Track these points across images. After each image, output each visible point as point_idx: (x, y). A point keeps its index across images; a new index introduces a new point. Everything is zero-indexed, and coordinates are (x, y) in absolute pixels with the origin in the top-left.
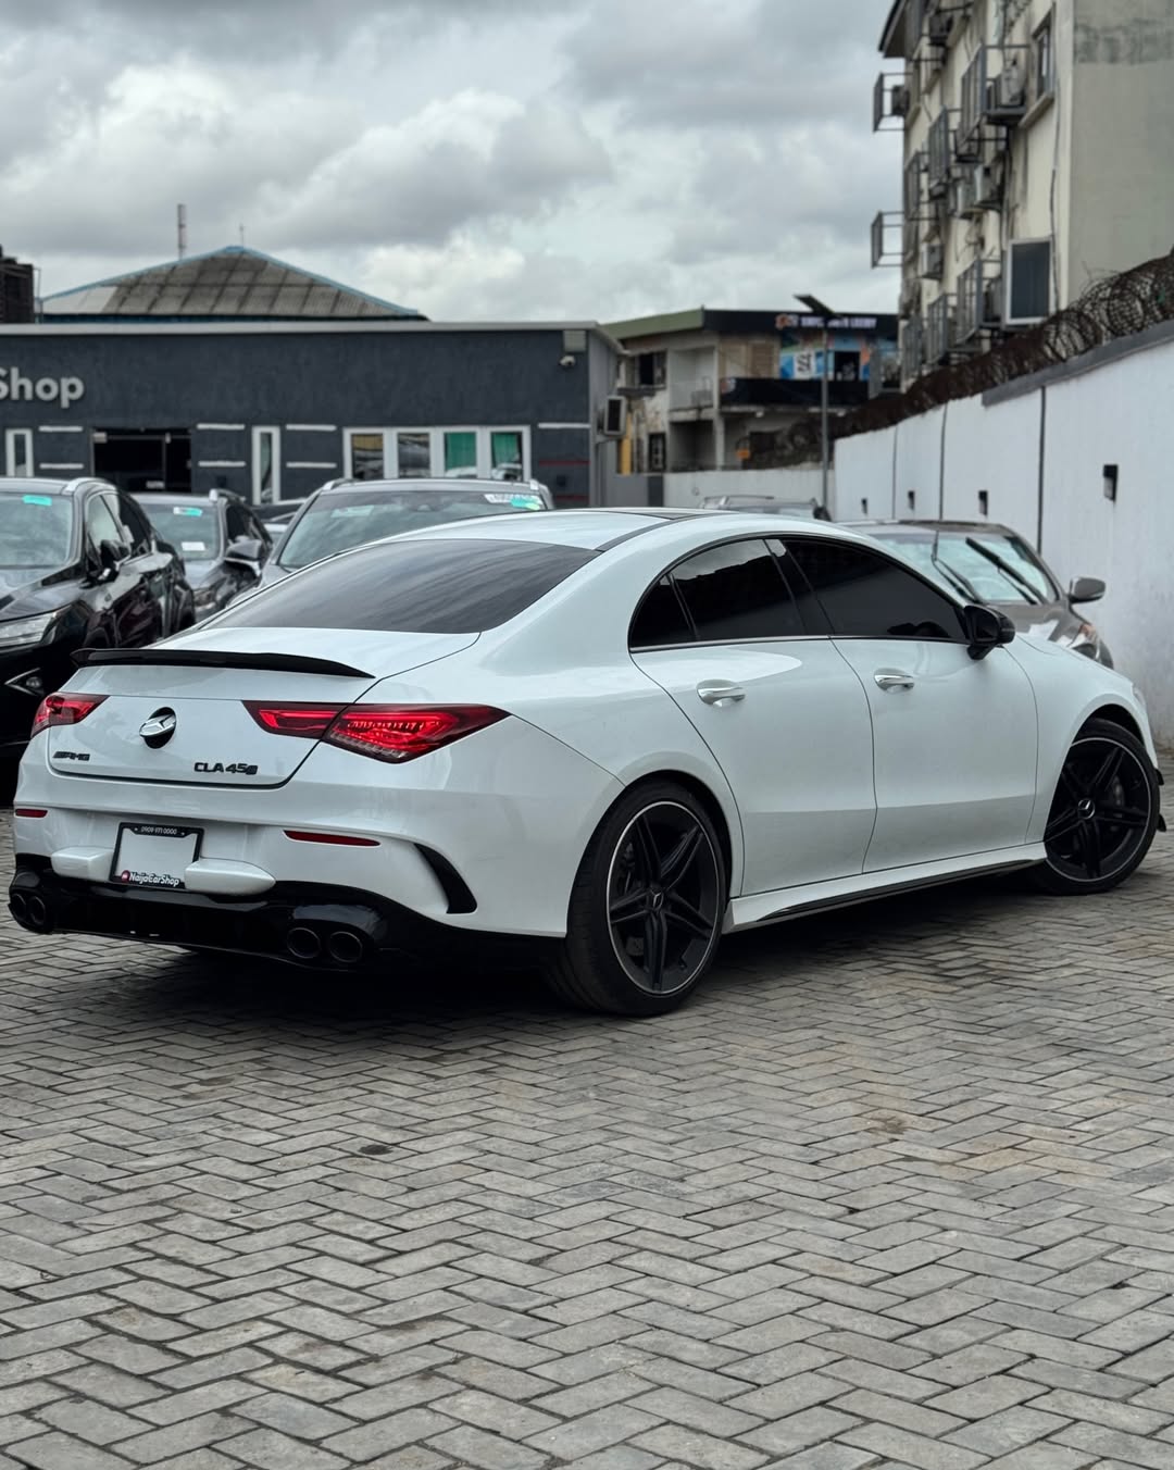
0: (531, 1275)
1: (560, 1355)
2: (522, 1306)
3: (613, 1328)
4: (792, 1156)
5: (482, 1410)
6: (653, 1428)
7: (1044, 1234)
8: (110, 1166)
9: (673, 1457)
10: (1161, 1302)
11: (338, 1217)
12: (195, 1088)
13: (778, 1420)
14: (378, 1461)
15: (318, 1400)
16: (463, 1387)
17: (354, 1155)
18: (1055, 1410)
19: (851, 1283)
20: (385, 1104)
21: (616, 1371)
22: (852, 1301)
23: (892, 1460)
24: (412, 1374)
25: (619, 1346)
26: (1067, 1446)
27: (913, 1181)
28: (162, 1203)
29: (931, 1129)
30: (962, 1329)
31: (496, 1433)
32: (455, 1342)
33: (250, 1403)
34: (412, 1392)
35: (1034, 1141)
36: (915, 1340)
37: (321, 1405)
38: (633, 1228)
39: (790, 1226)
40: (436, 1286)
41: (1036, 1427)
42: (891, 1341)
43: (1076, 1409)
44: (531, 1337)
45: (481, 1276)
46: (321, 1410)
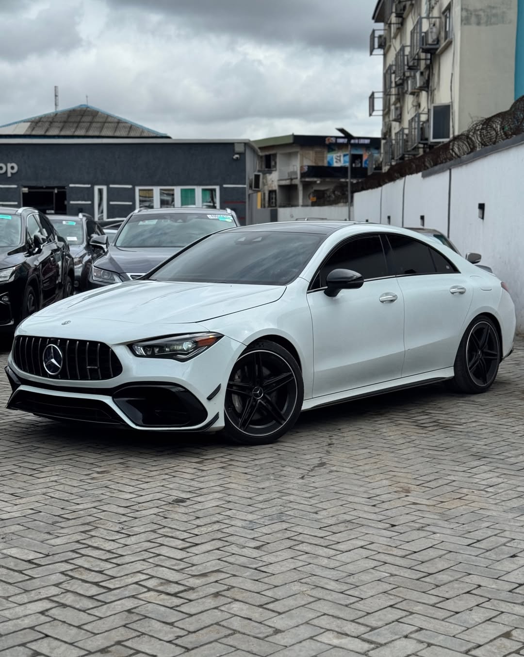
0: (255, 553)
1: (273, 586)
2: (254, 566)
3: (295, 576)
4: (363, 503)
5: (242, 610)
6: (318, 617)
7: (478, 535)
8: (62, 509)
9: (329, 628)
11: (166, 530)
12: (95, 475)
13: (372, 613)
14: (200, 632)
15: (169, 606)
16: (233, 600)
17: (170, 503)
18: (493, 608)
19: (397, 556)
20: (181, 482)
21: (299, 593)
22: (398, 563)
23: (424, 629)
24: (210, 595)
25: (299, 583)
26: (499, 623)
27: (417, 513)
28: (88, 524)
29: (423, 491)
30: (447, 575)
31: (250, 619)
32: (227, 581)
33: (140, 607)
34: (210, 603)
35: (468, 496)
36: (427, 579)
37: (171, 608)
38: (298, 533)
39: (366, 532)
40: (214, 558)
41: (485, 615)
42: (418, 580)
43: (502, 608)
44: (260, 579)
45: (234, 554)
46: (172, 610)
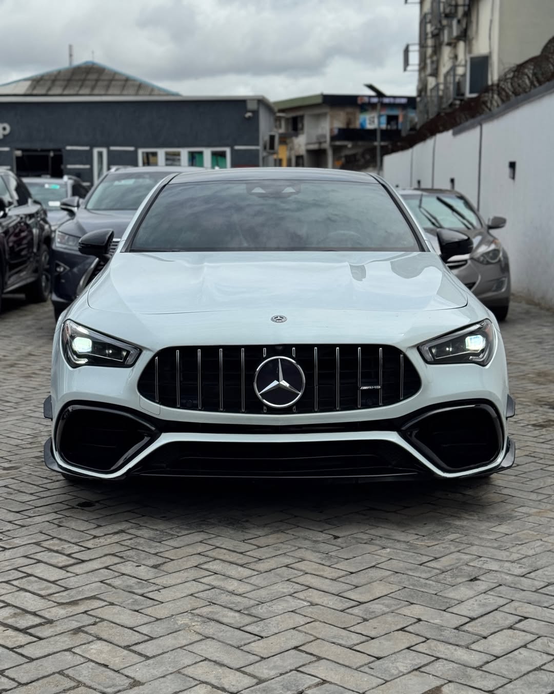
0: (151, 573)
1: (155, 620)
2: (140, 591)
3: (188, 604)
5: (102, 652)
6: (196, 663)
7: (437, 551)
9: (203, 681)
10: (497, 588)
11: (55, 541)
13: (268, 658)
14: (33, 683)
15: (10, 646)
16: (95, 639)
17: (74, 507)
18: (426, 652)
19: (326, 578)
21: (184, 629)
22: (324, 588)
23: (328, 682)
24: (68, 631)
25: (189, 614)
26: (430, 674)
30: (383, 604)
31: (106, 666)
32: (98, 612)
34: (66, 641)
36: (356, 611)
37: (11, 649)
38: (214, 547)
39: (300, 546)
40: (97, 580)
41: (414, 662)
42: (342, 611)
43: (439, 651)
44: (142, 609)
45: (123, 574)
46: (11, 652)
